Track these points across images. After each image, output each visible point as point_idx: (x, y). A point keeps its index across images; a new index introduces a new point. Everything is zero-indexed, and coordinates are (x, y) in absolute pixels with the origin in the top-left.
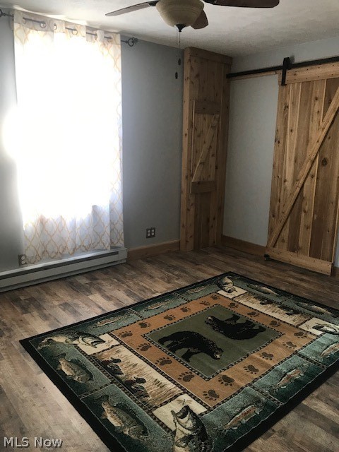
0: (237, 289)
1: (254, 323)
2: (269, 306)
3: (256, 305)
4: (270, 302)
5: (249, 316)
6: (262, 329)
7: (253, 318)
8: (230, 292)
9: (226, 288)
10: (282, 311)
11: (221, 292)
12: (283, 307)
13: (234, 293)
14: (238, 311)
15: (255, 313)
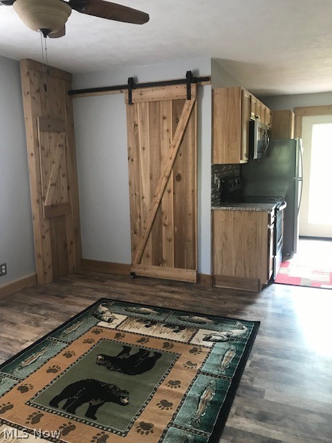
0: (117, 316)
1: (148, 349)
2: (155, 327)
3: (142, 330)
4: (154, 323)
5: (140, 344)
6: (158, 355)
7: (145, 345)
8: (110, 321)
9: (105, 318)
10: (168, 329)
11: (102, 324)
12: (169, 325)
13: (114, 321)
14: (127, 340)
15: (144, 339)
